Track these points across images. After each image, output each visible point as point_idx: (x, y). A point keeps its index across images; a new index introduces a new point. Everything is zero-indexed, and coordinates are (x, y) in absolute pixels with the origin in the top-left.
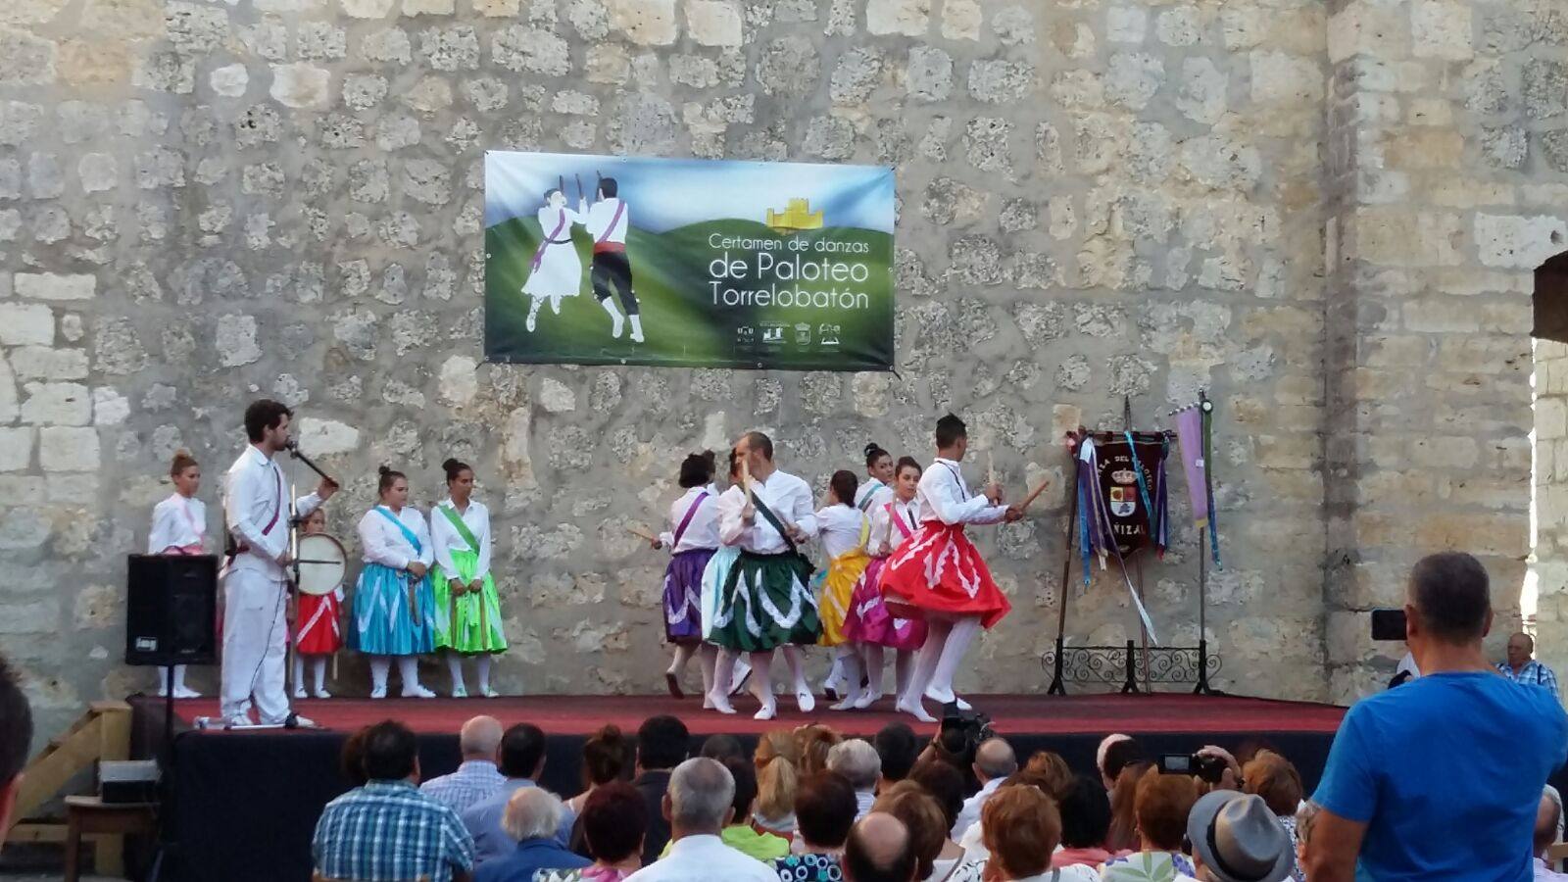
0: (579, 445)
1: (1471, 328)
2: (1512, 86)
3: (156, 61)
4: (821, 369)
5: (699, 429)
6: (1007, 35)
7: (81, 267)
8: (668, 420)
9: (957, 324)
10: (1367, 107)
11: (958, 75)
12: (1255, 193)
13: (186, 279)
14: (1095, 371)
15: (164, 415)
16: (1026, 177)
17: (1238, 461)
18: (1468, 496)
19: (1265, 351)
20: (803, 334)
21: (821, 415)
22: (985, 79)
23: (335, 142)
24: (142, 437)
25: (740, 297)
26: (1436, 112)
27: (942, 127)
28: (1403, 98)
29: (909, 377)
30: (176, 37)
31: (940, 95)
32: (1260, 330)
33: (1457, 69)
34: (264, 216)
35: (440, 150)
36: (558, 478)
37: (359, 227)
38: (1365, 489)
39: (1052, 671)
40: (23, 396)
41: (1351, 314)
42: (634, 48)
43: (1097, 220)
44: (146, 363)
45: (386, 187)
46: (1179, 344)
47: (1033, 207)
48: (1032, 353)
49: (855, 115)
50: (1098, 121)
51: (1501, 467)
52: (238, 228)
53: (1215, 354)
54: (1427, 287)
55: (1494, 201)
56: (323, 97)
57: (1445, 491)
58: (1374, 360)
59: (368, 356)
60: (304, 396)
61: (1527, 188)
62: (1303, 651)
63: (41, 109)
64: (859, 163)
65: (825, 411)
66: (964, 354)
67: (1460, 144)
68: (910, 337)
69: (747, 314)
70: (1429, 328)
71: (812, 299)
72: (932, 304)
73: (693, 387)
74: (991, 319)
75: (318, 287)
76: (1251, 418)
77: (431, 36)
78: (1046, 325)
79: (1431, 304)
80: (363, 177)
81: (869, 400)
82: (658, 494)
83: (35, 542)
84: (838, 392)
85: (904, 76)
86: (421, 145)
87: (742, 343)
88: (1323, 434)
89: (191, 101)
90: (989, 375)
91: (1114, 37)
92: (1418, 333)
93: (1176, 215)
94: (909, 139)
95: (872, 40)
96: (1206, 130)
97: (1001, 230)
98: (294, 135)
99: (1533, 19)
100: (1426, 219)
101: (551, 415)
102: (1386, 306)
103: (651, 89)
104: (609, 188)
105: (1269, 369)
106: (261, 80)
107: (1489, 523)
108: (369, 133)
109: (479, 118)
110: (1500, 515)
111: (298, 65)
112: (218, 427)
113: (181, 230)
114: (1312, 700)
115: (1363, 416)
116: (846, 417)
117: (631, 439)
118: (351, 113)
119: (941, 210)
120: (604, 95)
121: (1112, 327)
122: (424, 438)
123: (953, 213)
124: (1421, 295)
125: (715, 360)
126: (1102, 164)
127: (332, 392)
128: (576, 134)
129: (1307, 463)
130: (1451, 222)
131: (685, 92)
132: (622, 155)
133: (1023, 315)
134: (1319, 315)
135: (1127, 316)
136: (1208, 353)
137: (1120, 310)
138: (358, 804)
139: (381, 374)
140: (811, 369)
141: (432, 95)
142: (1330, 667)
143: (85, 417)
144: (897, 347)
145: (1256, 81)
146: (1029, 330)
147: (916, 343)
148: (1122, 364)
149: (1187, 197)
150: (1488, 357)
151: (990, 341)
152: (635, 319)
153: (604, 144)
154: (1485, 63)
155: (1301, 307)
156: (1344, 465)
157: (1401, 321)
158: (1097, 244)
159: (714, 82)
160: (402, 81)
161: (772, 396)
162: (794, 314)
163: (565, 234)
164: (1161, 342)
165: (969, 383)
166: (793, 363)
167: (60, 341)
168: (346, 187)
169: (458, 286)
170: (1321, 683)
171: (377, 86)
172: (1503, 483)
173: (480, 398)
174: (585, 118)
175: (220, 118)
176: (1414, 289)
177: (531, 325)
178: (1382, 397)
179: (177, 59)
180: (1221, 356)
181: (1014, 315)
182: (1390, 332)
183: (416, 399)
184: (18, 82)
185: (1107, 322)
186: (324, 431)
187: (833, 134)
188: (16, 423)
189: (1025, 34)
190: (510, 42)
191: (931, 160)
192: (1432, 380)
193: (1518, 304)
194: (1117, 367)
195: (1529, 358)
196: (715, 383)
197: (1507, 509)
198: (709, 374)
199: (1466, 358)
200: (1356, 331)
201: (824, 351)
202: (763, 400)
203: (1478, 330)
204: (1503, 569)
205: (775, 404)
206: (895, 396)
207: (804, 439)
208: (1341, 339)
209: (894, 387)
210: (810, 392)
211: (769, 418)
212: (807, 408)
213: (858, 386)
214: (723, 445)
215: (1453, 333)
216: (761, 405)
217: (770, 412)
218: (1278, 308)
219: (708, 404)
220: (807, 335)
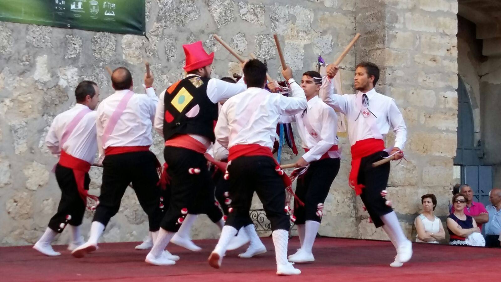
1: (433, 30)
4: (104, 30)
5: (32, 66)
8: (12, 58)
9: (179, 9)
14: (250, 43)
18: (432, 123)
19: (328, 38)
20: (94, 8)
21: (104, 61)
29: (154, 39)
32: (327, 25)
41: (381, 18)
46: (290, 30)
48: (218, 30)
51: (445, 108)
53: (306, 37)
54: (415, 6)
57: (423, 120)
58: (394, 45)
62: (346, 210)
65: (107, 59)
66: (183, 28)
68: (154, 16)
70: (416, 29)
73: (28, 37)
74: (197, 8)
78: (225, 13)
79: (417, 15)
81: (131, 52)
82: (6, 109)
84: (114, 46)
87: (58, 10)
92: (412, 31)
102: (398, 15)
105: (331, 48)
107: (440, 138)
110: (445, 133)
114: (350, 237)
115: (388, 75)
116: (119, 63)
121: (258, 18)
124: (413, 9)
125: (42, 20)
133: (214, 6)
134: (352, 19)
135: (264, 11)
136: (302, 37)
137: (261, 7)
140: (98, 30)
142: (359, 219)
144: (147, 20)
146: (216, 15)
147: (157, 18)
148: (263, 40)
150: (439, 47)
151: (196, 21)
155: (345, 14)
157: (404, 23)
161: (76, 46)
164: (281, 28)
166: (90, 26)
170: (354, 228)
172: (446, 116)
176: (410, 6)
178: (396, 66)
180: (309, 39)
181: (208, 5)
182: (399, 29)
185: (255, 14)
192: (418, 58)
193: (452, 19)
194: (260, 42)
195: (456, 48)
196: (41, 36)
197: (447, 131)
198: (38, 29)
199: (431, 46)
200: (384, 27)
201: (106, 19)
202: (71, 49)
203: (435, 31)
204: (446, 164)
205: (77, 52)
206: (146, 51)
207: (95, 76)
208: (370, 32)
209: (145, 46)
210: (98, 46)
211: (74, 61)
212: (96, 56)
213: (125, 44)
214: (47, 78)
215: (426, 32)
216: (69, 51)
217: (75, 57)
218: (335, 14)
219: (37, 49)
220: (96, 8)
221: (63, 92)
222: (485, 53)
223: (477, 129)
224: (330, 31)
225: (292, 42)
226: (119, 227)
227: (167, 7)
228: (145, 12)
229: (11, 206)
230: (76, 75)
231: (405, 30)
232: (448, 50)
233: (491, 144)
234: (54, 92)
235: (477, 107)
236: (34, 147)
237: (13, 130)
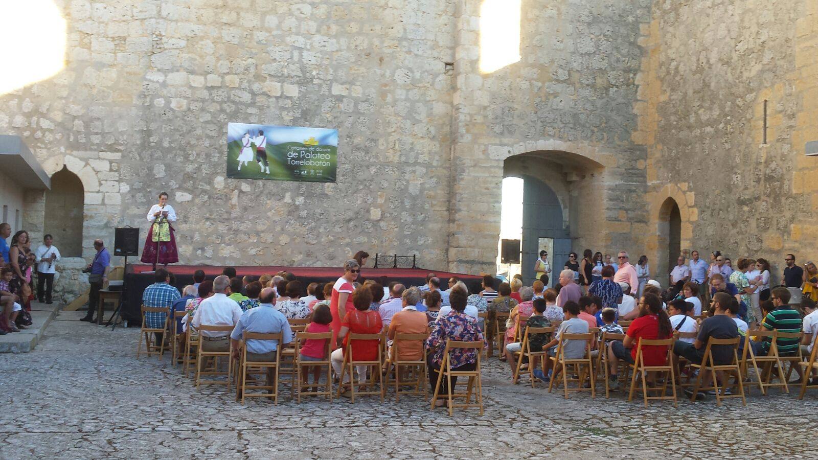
0: (251, 201)
1: (487, 175)
2: (499, 113)
3: (139, 97)
4: (317, 182)
5: (284, 197)
6: (369, 96)
7: (117, 151)
8: (276, 194)
9: (353, 171)
10: (462, 117)
11: (356, 105)
12: (433, 138)
13: (146, 154)
14: (390, 184)
15: (139, 190)
16: (373, 133)
17: (426, 208)
18: (484, 218)
19: (434, 180)
20: (312, 173)
21: (316, 194)
22: (363, 107)
23: (188, 119)
24: (133, 196)
25: (296, 162)
26: (479, 119)
27: (351, 119)
28: (471, 115)
29: (340, 184)
30: (145, 91)
31: (351, 111)
32: (434, 174)
33: (485, 108)
34: (168, 138)
35: (216, 122)
36: (245, 209)
37: (193, 142)
38: (458, 216)
39: (375, 262)
40: (101, 185)
41: (456, 170)
42: (269, 96)
43: (391, 145)
44: (134, 177)
45: (201, 131)
46: (412, 177)
47: (374, 141)
48: (373, 179)
49: (328, 115)
50: (393, 119)
51: (493, 211)
52: (161, 141)
54: (476, 164)
55: (494, 142)
56: (185, 108)
57: (479, 217)
58: (462, 183)
59: (195, 176)
60: (177, 186)
61: (503, 139)
62: (442, 257)
63: (108, 108)
64: (328, 128)
65: (318, 193)
66: (355, 179)
67: (485, 128)
68: (340, 175)
69: (298, 167)
70: (476, 175)
71: (315, 163)
72: (347, 165)
73: (282, 186)
74: (362, 170)
75: (182, 157)
76: (430, 197)
77: (214, 92)
78: (377, 171)
79: (477, 168)
80: (194, 129)
81: (329, 190)
83: (102, 223)
84: (321, 188)
85: (341, 106)
86: (211, 121)
87: (296, 174)
88: (449, 201)
89: (149, 107)
90: (361, 184)
91: (397, 97)
92: (473, 176)
93: (412, 143)
94: (342, 122)
95: (333, 96)
96: (420, 121)
97: (366, 146)
98: (177, 117)
99: (505, 96)
100: (476, 147)
101: (243, 192)
102: (465, 169)
103: (274, 107)
104: (261, 133)
105: (435, 184)
106: (168, 102)
107: (490, 225)
108: (197, 117)
109: (227, 114)
111: (178, 99)
112: (153, 194)
113: (145, 142)
115: (458, 197)
116: (323, 195)
117: (265, 199)
118: (192, 112)
119: (350, 141)
120: (261, 108)
121: (395, 172)
122: (209, 198)
123: (353, 142)
124: (475, 166)
125: (288, 179)
126: (393, 130)
127: (185, 185)
128: (252, 119)
129: (444, 209)
130: (483, 147)
131: (283, 108)
132: (265, 125)
133: (371, 169)
135: (398, 170)
136: (420, 180)
137: (397, 168)
138: (153, 288)
139: (197, 181)
140: (314, 182)
141: (214, 108)
142: (449, 262)
143: (118, 190)
144: (337, 176)
145: (434, 109)
146: (372, 172)
147: (342, 175)
148: (397, 182)
149: (416, 139)
150: (491, 182)
151: (361, 175)
152: (267, 168)
153: (261, 122)
154: (493, 106)
155: (444, 168)
156: (453, 210)
157: (469, 173)
158: (391, 151)
159: (290, 106)
160: (206, 104)
161: (303, 188)
162: (309, 167)
163: (249, 145)
164: (407, 176)
165: (356, 186)
166: (310, 180)
167: (111, 170)
168: (190, 131)
169: (219, 158)
170: (446, 267)
171: (199, 105)
172: (494, 215)
173: (225, 188)
174: (256, 115)
175: (157, 112)
176: (473, 165)
177: (239, 168)
178: (463, 192)
179: (145, 96)
180: (423, 181)
181: (368, 169)
182: (466, 175)
183: (208, 187)
184: (102, 101)
185: (393, 171)
186: (182, 195)
187: (322, 120)
188: (99, 192)
189: (373, 95)
190: (236, 94)
191: (348, 128)
192: (477, 188)
196: (288, 185)
198: (287, 182)
199: (486, 183)
200: (457, 175)
201: (318, 177)
202: (301, 189)
205: (304, 191)
206: (336, 189)
209: (336, 187)
210: (314, 188)
211: (302, 195)
212: (313, 192)
213: (327, 186)
214: (290, 201)
215: (483, 176)
216: (300, 191)
217: (303, 193)
218: (438, 169)
219: (286, 190)
221: (297, 207)
224: (435, 177)
225: (413, 183)
226: (321, 261)
227: (347, 170)
228: (336, 173)
229: (273, 251)
230: (303, 200)
231: (469, 176)
232: (496, 184)
234: (294, 207)
237: (275, 222)
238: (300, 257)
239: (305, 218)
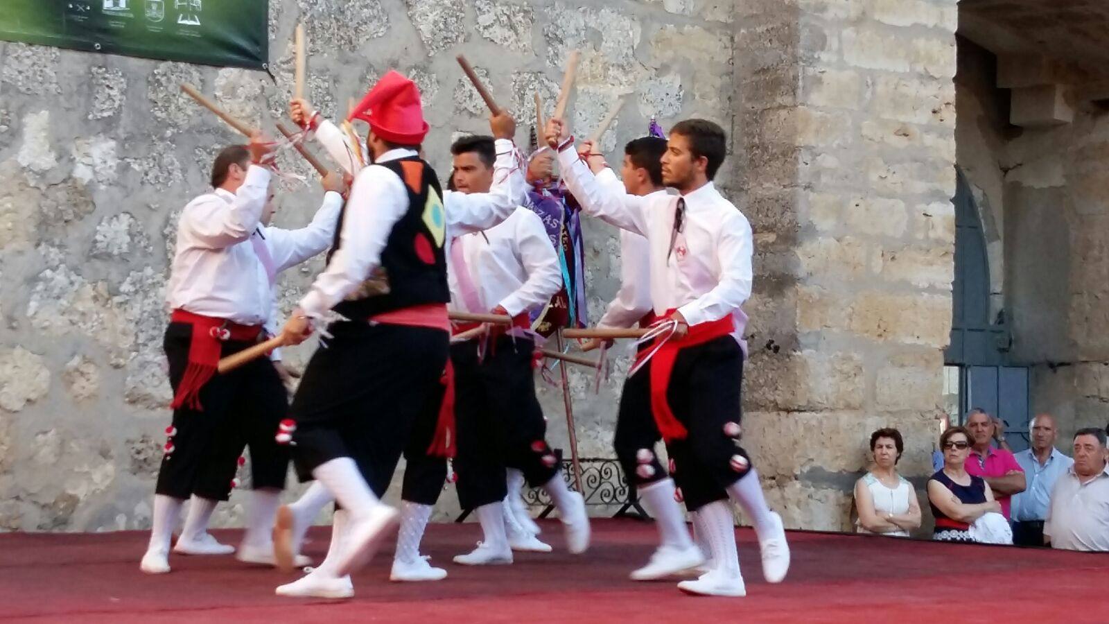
1: (902, 67)
4: (176, 58)
5: (15, 134)
9: (342, 12)
14: (499, 91)
18: (898, 272)
19: (673, 81)
20: (154, 7)
21: (175, 125)
29: (286, 79)
32: (670, 53)
38: (806, 258)
41: (788, 38)
46: (587, 62)
48: (429, 59)
51: (927, 237)
53: (624, 79)
54: (864, 13)
57: (877, 264)
58: (816, 98)
65: (181, 119)
66: (351, 55)
68: (286, 29)
70: (865, 64)
73: (5, 71)
74: (383, 10)
78: (445, 23)
79: (867, 34)
81: (236, 107)
87: (74, 11)
92: (856, 68)
102: (826, 32)
105: (678, 104)
107: (915, 305)
110: (926, 295)
116: (208, 131)
121: (517, 34)
124: (860, 21)
125: (37, 32)
133: (420, 8)
134: (726, 39)
135: (532, 20)
136: (615, 78)
137: (525, 12)
140: (163, 58)
144: (272, 36)
146: (426, 28)
148: (527, 85)
150: (916, 106)
151: (381, 39)
155: (710, 28)
157: (840, 52)
161: (112, 93)
164: (568, 59)
166: (143, 47)
172: (929, 258)
176: (853, 14)
178: (821, 145)
180: (630, 84)
181: (408, 6)
182: (829, 64)
185: (512, 27)
192: (868, 128)
193: (944, 43)
194: (522, 88)
195: (952, 108)
196: (36, 68)
197: (932, 289)
198: (29, 53)
199: (898, 103)
200: (795, 60)
201: (182, 33)
202: (101, 97)
203: (908, 70)
204: (927, 361)
205: (116, 105)
206: (269, 106)
207: (154, 159)
208: (764, 71)
209: (267, 93)
210: (162, 91)
211: (108, 126)
212: (159, 114)
213: (223, 88)
214: (47, 161)
215: (887, 72)
216: (97, 105)
217: (109, 116)
218: (687, 28)
219: (27, 98)
220: (160, 7)
221: (81, 194)
222: (1015, 119)
223: (997, 285)
224: (676, 67)
225: (591, 89)
227: (316, 7)
228: (267, 19)
230: (113, 157)
231: (842, 66)
232: (934, 112)
233: (1027, 319)
234: (64, 192)
235: (998, 237)
236: (16, 315)
238: (103, 475)
239: (123, 258)
